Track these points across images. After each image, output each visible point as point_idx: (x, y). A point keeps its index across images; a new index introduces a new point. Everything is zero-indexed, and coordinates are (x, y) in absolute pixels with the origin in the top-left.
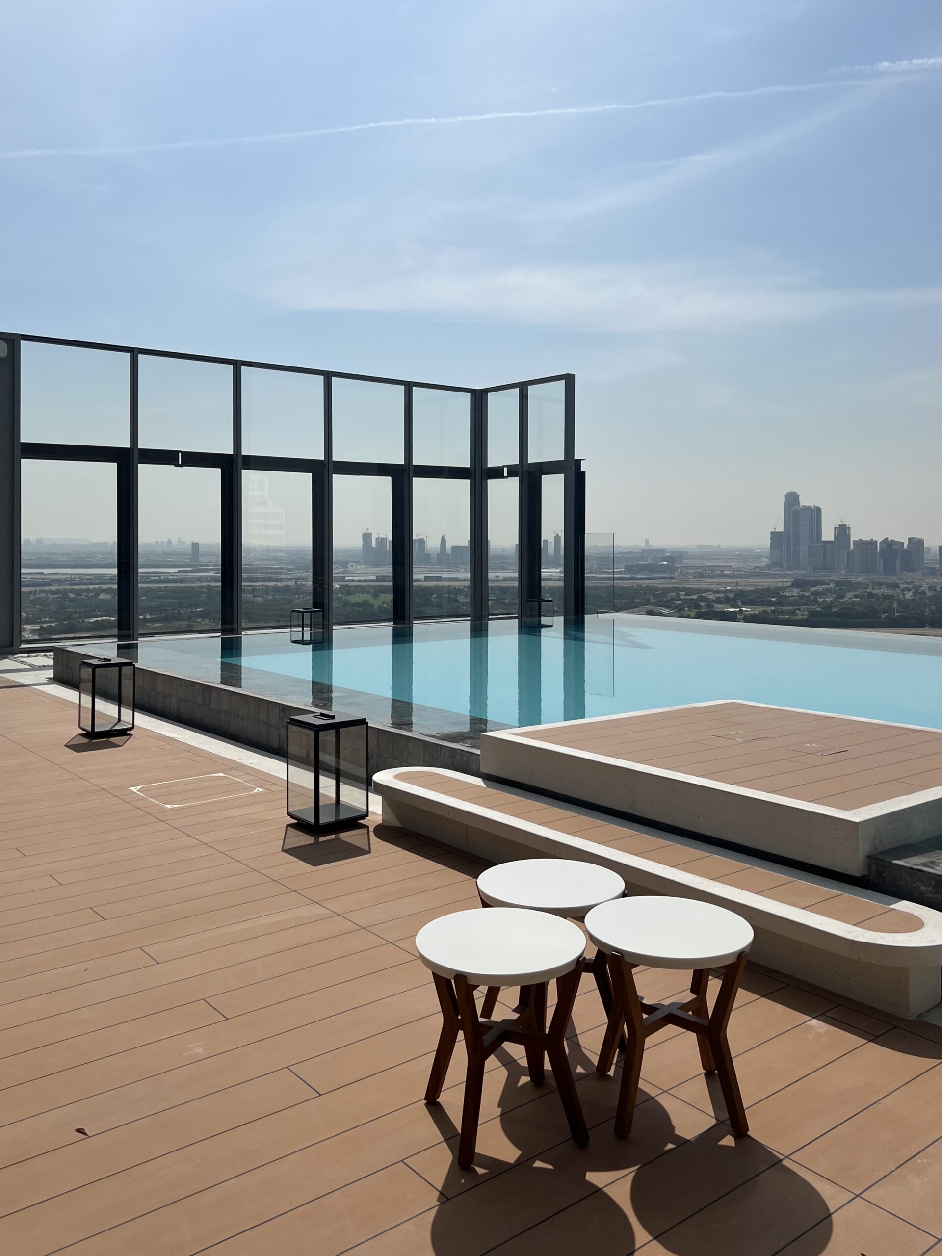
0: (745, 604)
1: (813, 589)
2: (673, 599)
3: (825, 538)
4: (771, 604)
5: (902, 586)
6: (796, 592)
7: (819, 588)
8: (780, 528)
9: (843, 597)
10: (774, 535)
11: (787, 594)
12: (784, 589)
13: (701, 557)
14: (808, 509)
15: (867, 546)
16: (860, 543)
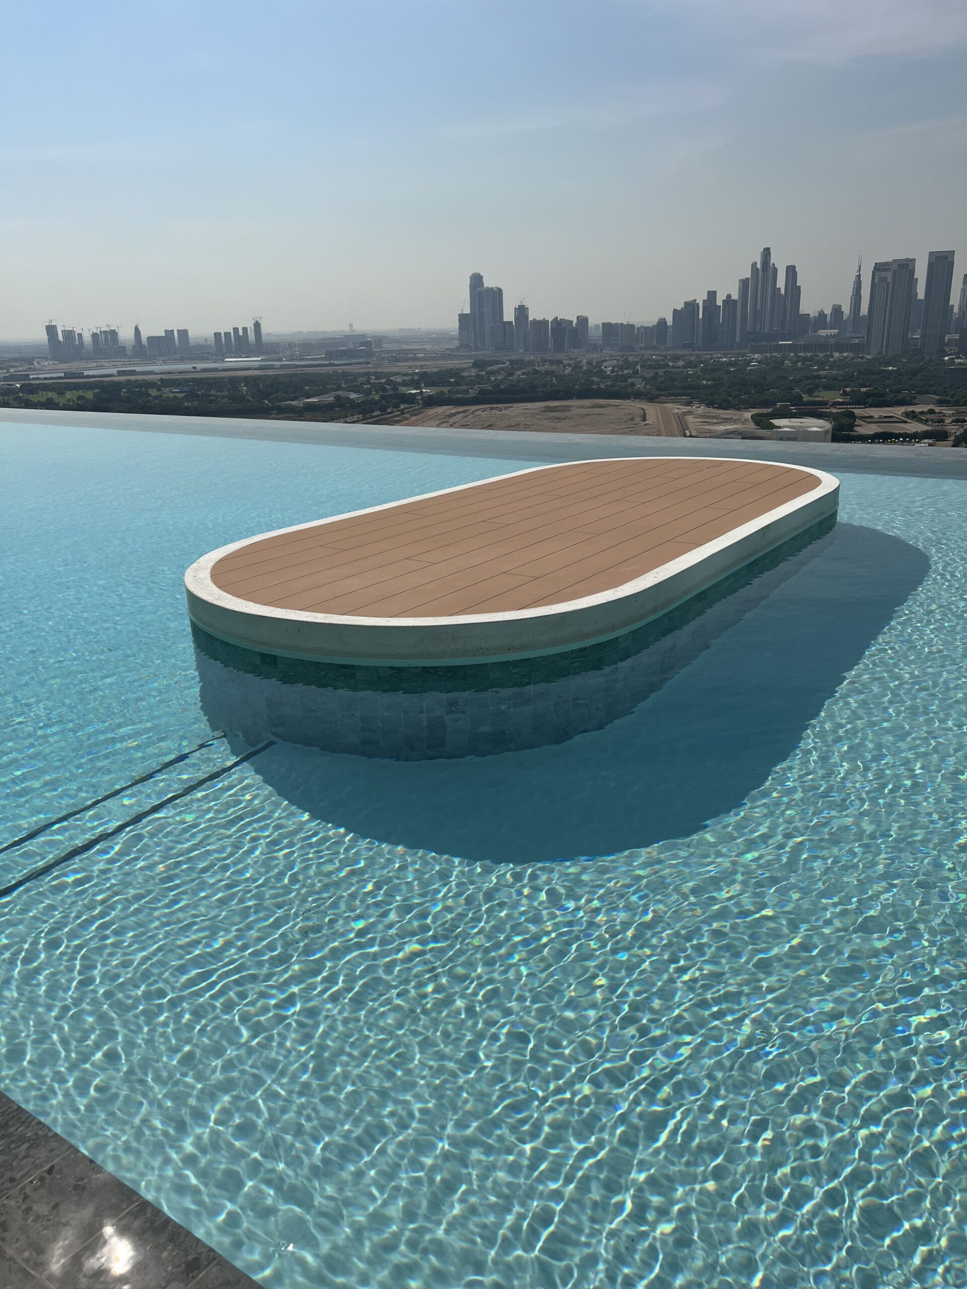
0: (426, 386)
1: (490, 368)
2: (362, 384)
3: (506, 319)
4: (449, 384)
5: (566, 362)
6: (473, 372)
7: (495, 367)
8: (467, 311)
9: (512, 375)
10: (462, 317)
11: (465, 374)
12: (463, 370)
13: (398, 341)
14: (491, 289)
15: (541, 324)
16: (535, 322)
